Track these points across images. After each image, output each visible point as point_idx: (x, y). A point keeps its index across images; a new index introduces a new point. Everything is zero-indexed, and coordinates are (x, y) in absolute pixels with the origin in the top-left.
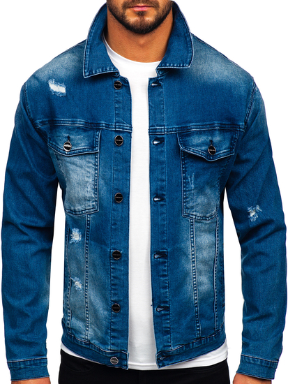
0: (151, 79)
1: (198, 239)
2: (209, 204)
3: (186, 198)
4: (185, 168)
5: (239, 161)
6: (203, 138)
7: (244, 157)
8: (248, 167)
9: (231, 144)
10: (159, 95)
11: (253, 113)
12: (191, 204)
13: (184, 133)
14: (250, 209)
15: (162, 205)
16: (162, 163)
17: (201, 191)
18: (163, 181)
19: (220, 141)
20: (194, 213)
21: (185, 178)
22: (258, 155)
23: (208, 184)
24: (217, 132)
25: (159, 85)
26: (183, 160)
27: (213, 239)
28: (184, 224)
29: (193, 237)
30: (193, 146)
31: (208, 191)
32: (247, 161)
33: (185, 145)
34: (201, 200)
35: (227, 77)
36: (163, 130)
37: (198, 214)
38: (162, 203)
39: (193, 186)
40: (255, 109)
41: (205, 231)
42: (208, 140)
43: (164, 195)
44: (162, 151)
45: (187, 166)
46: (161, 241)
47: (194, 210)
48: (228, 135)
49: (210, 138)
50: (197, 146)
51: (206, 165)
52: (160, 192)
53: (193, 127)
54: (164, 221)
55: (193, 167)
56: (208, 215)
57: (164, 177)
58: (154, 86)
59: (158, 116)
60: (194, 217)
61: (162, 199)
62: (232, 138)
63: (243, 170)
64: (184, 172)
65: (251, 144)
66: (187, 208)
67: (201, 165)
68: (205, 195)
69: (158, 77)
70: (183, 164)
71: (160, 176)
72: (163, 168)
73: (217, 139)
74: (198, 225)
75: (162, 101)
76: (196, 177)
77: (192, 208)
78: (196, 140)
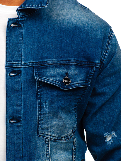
0: (10, 20)
1: (54, 156)
2: (64, 126)
3: (41, 120)
4: (40, 95)
5: (95, 94)
6: (58, 71)
7: (100, 90)
8: (105, 99)
9: (87, 77)
10: (18, 35)
11: (109, 55)
12: (46, 126)
13: (41, 66)
14: (106, 135)
15: (18, 126)
16: (18, 91)
17: (55, 115)
18: (20, 105)
19: (76, 74)
20: (49, 134)
21: (40, 103)
22: (114, 89)
23: (62, 109)
24: (73, 67)
25: (19, 26)
26: (38, 88)
27: (70, 157)
28: (40, 143)
29: (48, 154)
30: (48, 76)
31: (63, 115)
32: (103, 94)
33: (40, 76)
34: (55, 122)
35: (86, 22)
36: (21, 64)
37: (53, 135)
38: (18, 124)
39: (47, 110)
40: (111, 52)
41: (61, 149)
42: (64, 73)
43: (20, 117)
44: (19, 82)
45: (42, 93)
46: (17, 158)
47: (49, 130)
48: (84, 70)
49: (66, 71)
50: (52, 76)
51: (60, 93)
52: (16, 115)
53: (50, 61)
54: (20, 139)
55: (47, 95)
56: (64, 136)
57: (20, 103)
58: (14, 27)
59: (16, 54)
60: (49, 137)
61: (19, 121)
62: (88, 73)
63: (99, 101)
64: (39, 98)
65: (107, 80)
66: (42, 129)
67: (55, 93)
68: (60, 118)
69: (18, 18)
70: (38, 92)
71: (16, 102)
72: (19, 95)
73: (72, 71)
74: (54, 144)
75: (20, 40)
76: (51, 103)
77: (47, 129)
78: (51, 72)
